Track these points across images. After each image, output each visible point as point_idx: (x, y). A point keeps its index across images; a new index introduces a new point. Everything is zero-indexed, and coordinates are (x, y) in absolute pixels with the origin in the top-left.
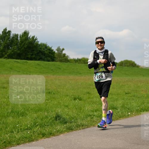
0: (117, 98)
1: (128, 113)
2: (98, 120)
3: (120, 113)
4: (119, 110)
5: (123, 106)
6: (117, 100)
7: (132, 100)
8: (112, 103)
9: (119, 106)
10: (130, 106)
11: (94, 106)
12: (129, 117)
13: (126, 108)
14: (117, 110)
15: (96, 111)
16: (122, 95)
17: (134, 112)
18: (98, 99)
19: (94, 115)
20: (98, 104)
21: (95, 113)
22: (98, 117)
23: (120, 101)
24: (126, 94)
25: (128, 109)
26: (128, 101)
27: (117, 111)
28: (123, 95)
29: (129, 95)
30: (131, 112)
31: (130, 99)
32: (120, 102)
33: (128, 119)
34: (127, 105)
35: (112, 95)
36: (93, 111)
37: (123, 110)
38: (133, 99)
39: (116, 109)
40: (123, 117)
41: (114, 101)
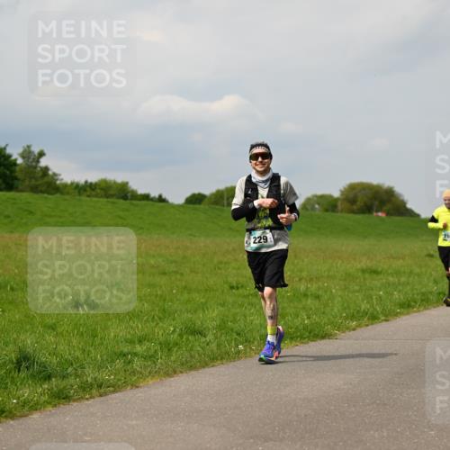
0: (203, 300)
1: (237, 346)
2: (146, 367)
3: (214, 346)
4: (210, 337)
5: (222, 327)
6: (204, 307)
7: (249, 307)
8: (190, 316)
9: (211, 324)
10: (242, 326)
11: (134, 325)
12: (239, 358)
13: (232, 330)
14: (205, 337)
15: (140, 342)
16: (220, 291)
17: (256, 343)
18: (146, 305)
19: (136, 354)
20: (147, 321)
21: (138, 348)
22: (146, 358)
23: (214, 311)
24: (232, 288)
25: (238, 334)
26: (238, 310)
27: (203, 339)
28: (223, 291)
29: (241, 291)
30: (247, 342)
31: (241, 306)
32: (214, 315)
33: (237, 363)
34: (234, 321)
35: (189, 293)
36: (131, 342)
37: (223, 338)
38: (252, 304)
39: (202, 333)
40: (222, 359)
41: (195, 312)
